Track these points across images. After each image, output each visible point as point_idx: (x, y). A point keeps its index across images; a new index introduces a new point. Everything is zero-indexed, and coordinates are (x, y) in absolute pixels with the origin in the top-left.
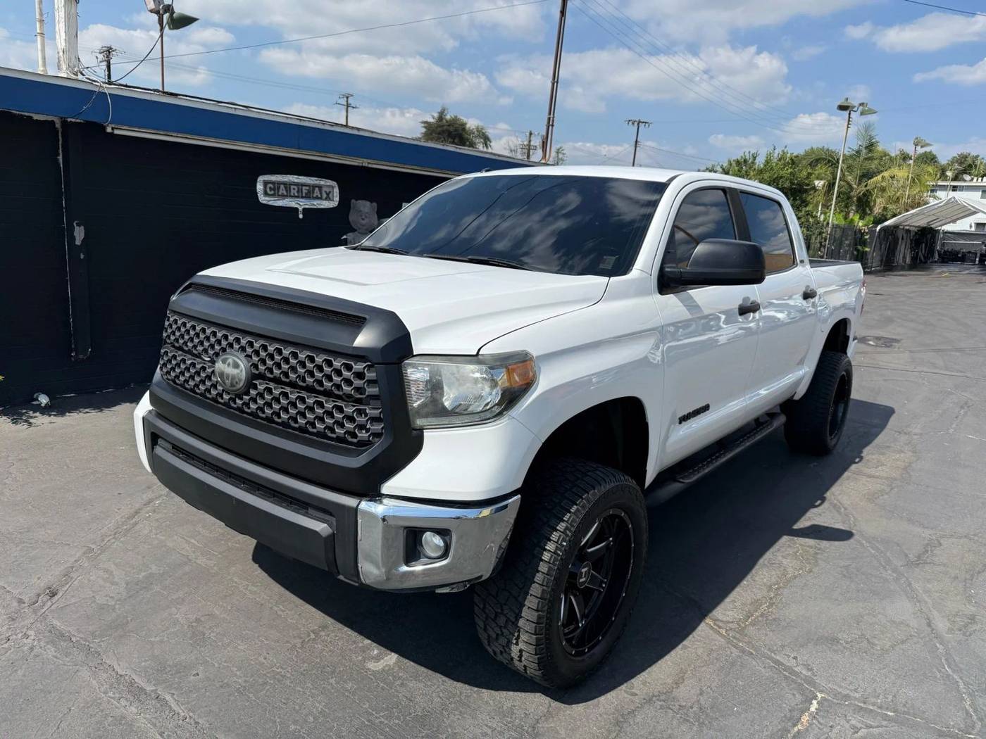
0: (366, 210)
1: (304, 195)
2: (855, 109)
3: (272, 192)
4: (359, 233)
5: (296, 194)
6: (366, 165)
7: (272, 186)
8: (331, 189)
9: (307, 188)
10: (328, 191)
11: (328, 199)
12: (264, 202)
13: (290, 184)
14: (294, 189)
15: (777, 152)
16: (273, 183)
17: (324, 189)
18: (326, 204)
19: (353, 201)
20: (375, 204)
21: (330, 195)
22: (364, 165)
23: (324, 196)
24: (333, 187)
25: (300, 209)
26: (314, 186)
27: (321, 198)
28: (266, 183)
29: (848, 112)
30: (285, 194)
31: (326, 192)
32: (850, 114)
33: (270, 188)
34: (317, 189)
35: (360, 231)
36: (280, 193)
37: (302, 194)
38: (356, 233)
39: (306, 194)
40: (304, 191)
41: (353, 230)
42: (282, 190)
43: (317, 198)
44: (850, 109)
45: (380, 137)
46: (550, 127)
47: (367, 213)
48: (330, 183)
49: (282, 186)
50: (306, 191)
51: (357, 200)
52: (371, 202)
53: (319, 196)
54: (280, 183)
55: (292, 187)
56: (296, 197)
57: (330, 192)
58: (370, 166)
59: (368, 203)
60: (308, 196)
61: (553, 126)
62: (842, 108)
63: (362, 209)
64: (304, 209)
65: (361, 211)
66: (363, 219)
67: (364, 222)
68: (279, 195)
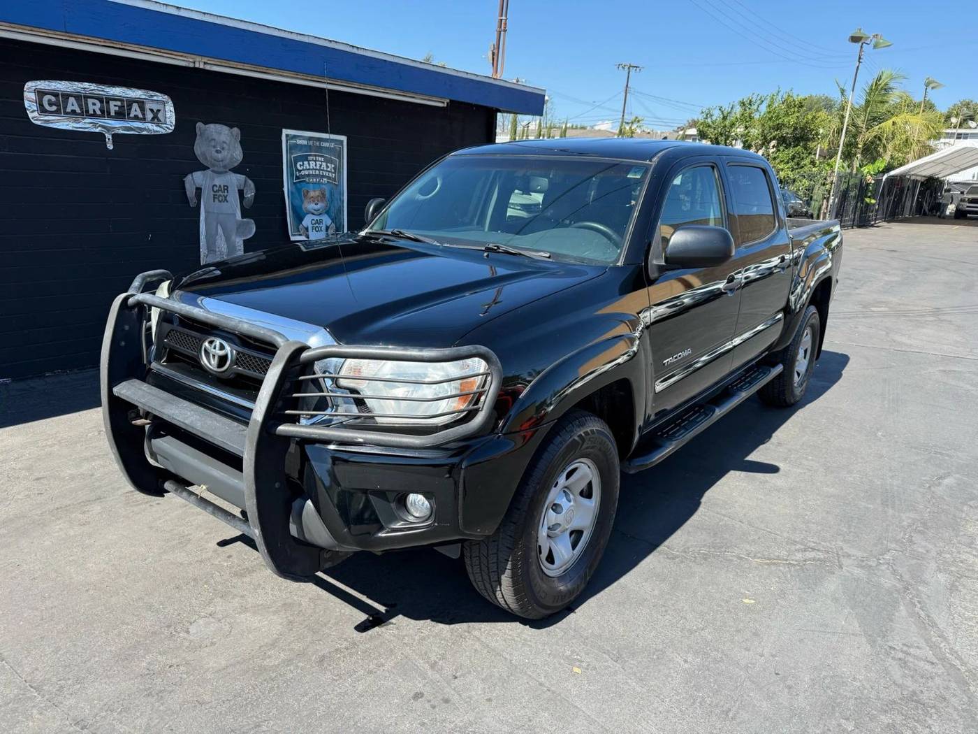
0: (223, 138)
1: (113, 114)
2: (868, 42)
3: (54, 108)
4: (213, 171)
5: (98, 112)
6: (202, 66)
7: (53, 99)
8: (159, 107)
9: (119, 103)
10: (155, 108)
11: (155, 119)
12: (39, 123)
13: (86, 97)
14: (94, 104)
15: (780, 94)
16: (56, 95)
17: (148, 106)
18: (153, 128)
19: (199, 125)
20: (236, 130)
21: (160, 115)
22: (197, 66)
23: (149, 116)
24: (164, 103)
25: (108, 136)
26: (130, 102)
27: (143, 120)
28: (41, 94)
29: (860, 44)
30: (78, 111)
31: (152, 110)
32: (861, 47)
33: (49, 100)
34: (135, 106)
35: (216, 169)
36: (69, 110)
37: (109, 113)
38: (208, 172)
39: (116, 112)
40: (113, 109)
41: (204, 168)
42: (72, 104)
43: (136, 118)
44: (863, 41)
45: (218, 21)
46: (502, 33)
47: (224, 142)
48: (159, 96)
49: (72, 100)
50: (117, 108)
51: (206, 123)
52: (231, 127)
53: (141, 116)
54: (66, 96)
55: (90, 101)
56: (99, 116)
57: (159, 111)
58: (208, 67)
59: (225, 129)
60: (120, 115)
61: (505, 31)
62: (855, 39)
63: (215, 136)
64: (115, 136)
65: (214, 140)
66: (217, 151)
67: (220, 156)
68: (66, 113)
